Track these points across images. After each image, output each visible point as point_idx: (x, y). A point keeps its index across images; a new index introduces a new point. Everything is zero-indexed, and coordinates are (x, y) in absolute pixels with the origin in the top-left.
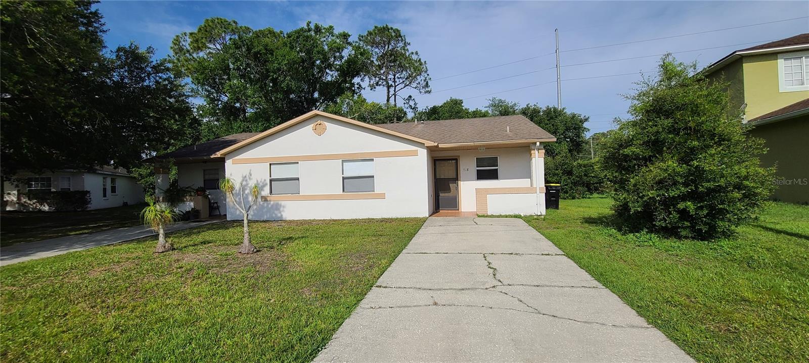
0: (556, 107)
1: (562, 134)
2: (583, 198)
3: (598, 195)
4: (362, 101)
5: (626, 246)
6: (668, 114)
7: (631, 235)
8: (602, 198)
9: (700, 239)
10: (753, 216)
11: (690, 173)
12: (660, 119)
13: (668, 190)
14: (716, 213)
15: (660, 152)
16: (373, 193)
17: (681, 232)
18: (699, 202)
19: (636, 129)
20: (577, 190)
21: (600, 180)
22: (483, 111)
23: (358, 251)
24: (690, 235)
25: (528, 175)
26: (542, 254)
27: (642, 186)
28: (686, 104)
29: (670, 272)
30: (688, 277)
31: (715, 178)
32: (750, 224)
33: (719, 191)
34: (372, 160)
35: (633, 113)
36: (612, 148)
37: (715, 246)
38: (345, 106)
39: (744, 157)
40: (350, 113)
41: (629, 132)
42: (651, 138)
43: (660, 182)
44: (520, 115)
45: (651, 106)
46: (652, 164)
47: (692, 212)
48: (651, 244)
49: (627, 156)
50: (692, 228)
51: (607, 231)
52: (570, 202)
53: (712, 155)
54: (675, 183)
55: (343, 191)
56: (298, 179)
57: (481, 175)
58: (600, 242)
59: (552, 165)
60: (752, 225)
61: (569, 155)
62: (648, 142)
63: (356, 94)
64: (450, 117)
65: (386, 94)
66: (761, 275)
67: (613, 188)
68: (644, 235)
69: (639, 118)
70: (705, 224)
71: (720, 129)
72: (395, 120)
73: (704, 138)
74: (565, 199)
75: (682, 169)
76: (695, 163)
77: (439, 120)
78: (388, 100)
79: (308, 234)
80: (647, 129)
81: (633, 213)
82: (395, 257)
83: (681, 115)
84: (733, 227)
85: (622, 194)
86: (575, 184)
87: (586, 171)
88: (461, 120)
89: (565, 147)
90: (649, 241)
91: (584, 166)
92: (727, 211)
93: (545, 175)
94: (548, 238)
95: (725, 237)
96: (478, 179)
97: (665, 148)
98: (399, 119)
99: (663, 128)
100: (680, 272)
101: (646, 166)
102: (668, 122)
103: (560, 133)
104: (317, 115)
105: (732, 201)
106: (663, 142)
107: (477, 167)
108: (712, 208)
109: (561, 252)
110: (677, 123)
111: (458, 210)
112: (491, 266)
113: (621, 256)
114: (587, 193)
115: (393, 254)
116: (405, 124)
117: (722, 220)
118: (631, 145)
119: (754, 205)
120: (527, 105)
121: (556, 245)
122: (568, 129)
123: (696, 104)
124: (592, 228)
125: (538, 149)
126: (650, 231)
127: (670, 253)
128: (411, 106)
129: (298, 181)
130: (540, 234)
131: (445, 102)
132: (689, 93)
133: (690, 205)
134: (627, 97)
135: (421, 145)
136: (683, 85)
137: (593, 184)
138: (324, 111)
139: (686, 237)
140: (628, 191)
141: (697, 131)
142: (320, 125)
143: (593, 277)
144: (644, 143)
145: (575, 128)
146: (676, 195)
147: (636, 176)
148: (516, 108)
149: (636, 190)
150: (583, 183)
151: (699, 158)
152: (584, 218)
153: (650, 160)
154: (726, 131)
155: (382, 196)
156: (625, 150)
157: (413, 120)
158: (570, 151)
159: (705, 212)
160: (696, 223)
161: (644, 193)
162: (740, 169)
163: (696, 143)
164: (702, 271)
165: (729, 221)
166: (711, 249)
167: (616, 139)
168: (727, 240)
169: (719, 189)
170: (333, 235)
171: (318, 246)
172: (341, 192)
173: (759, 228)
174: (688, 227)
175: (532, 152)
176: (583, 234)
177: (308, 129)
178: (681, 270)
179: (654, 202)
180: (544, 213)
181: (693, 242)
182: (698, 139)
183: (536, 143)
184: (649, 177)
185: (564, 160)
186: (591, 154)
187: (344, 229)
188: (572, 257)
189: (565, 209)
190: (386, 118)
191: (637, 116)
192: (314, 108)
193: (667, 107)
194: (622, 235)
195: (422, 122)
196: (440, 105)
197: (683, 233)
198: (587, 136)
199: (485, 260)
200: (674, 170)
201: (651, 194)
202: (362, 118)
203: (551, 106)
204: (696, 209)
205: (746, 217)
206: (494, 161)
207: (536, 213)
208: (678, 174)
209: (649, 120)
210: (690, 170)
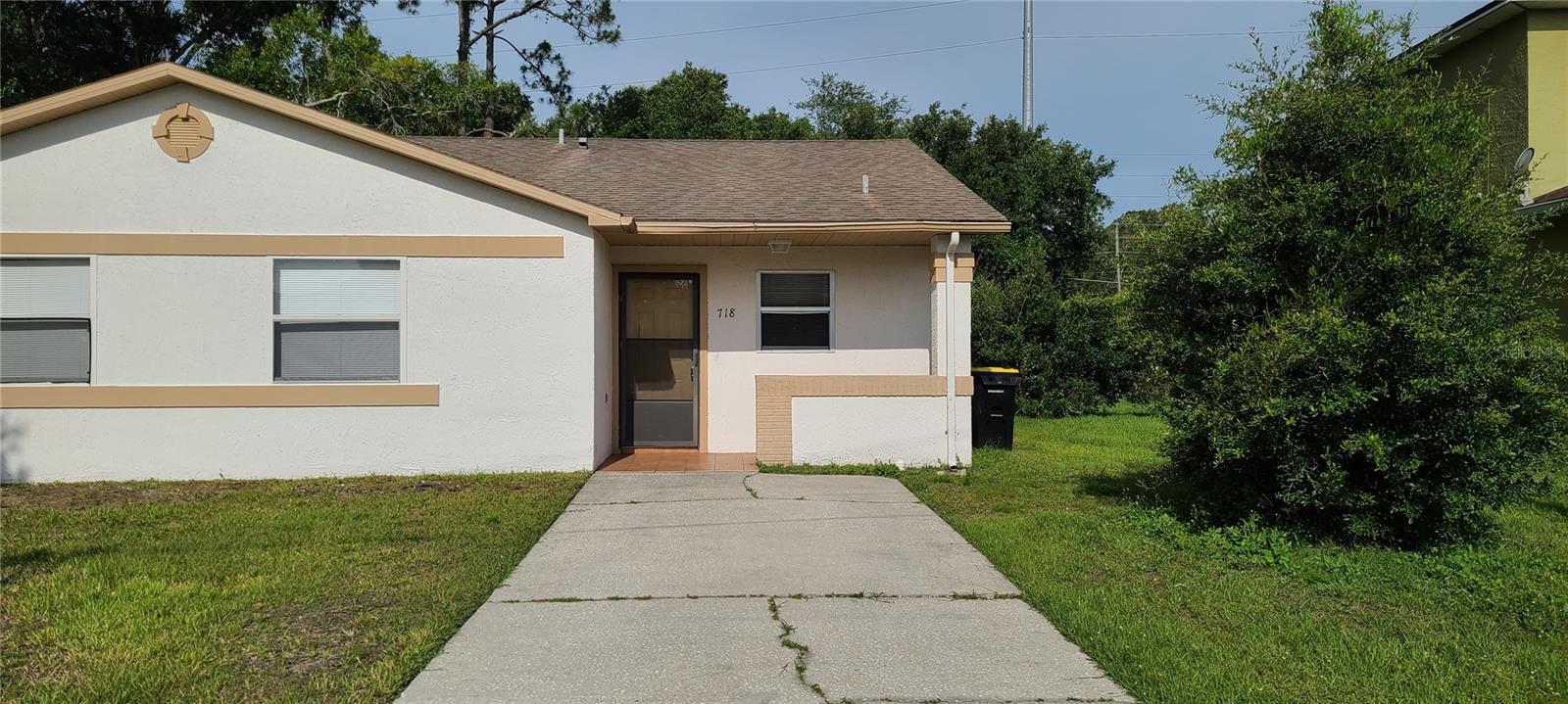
0: (1019, 121)
1: (1032, 210)
2: (1086, 413)
3: (1130, 406)
4: (364, 48)
5: (1199, 569)
6: (1326, 167)
7: (1215, 534)
8: (1141, 415)
9: (1400, 544)
10: (1538, 479)
11: (1378, 349)
12: (1304, 181)
13: (1318, 394)
14: (1443, 469)
15: (1301, 281)
16: (394, 383)
17: (1350, 522)
18: (1400, 436)
19: (1236, 207)
20: (1070, 387)
21: (1136, 357)
22: (793, 119)
23: (321, 600)
24: (1375, 534)
25: (922, 336)
26: (955, 597)
27: (1249, 382)
28: (1373, 141)
29: (1318, 649)
30: (1364, 662)
31: (1442, 364)
32: (1532, 501)
33: (1452, 404)
34: (394, 265)
35: (1230, 156)
36: (1169, 261)
37: (1438, 567)
38: (293, 60)
39: (1521, 305)
40: (315, 84)
41: (1218, 214)
42: (1277, 235)
43: (1298, 371)
44: (905, 141)
45: (1281, 138)
46: (1278, 315)
47: (1381, 466)
48: (1271, 560)
49: (1208, 288)
50: (1380, 512)
51: (1148, 520)
52: (1047, 426)
53: (1436, 298)
54: (1338, 377)
55: (277, 373)
56: (85, 324)
57: (777, 334)
58: (1127, 555)
59: (992, 307)
60: (1537, 504)
61: (1047, 276)
62: (1269, 247)
63: (343, 16)
64: (683, 133)
65: (457, 30)
66: (1551, 651)
67: (1168, 387)
68: (1249, 533)
69: (1245, 172)
70: (1417, 499)
71: (1461, 221)
72: (489, 128)
73: (1418, 242)
74: (1034, 416)
75: (1355, 334)
76: (1392, 318)
77: (645, 137)
78: (463, 54)
79: (117, 539)
80: (1267, 207)
81: (1220, 465)
82: (464, 615)
83: (1360, 170)
84: (1487, 509)
85: (1194, 407)
86: (1065, 369)
87: (1096, 329)
88: (718, 142)
89: (1036, 250)
90: (1264, 551)
91: (1091, 314)
92: (1472, 463)
93: (975, 337)
94: (976, 541)
95: (1466, 540)
96: (763, 345)
97: (1312, 271)
98: (504, 124)
99: (1309, 208)
100: (1343, 648)
101: (1261, 321)
102: (1323, 190)
103: (1025, 207)
104: (173, 85)
105: (1486, 434)
106: (1309, 250)
107: (762, 305)
108: (1432, 452)
109: (1009, 588)
110: (1349, 195)
111: (697, 448)
112: (792, 638)
113: (1184, 597)
114: (1097, 398)
115: (454, 606)
116: (519, 143)
117: (1461, 487)
118: (1222, 256)
119: (1539, 446)
120: (933, 108)
121: (997, 565)
122: (1048, 195)
123: (1399, 141)
124: (1108, 510)
125: (956, 256)
126: (1268, 522)
127: (1321, 587)
128: (547, 79)
129: (85, 331)
130: (950, 528)
131: (667, 76)
132: (1385, 106)
133: (1374, 443)
134: (1215, 107)
135: (577, 221)
136: (1371, 82)
137: (1115, 370)
138: (202, 70)
139: (1365, 540)
140: (1209, 396)
141: (1401, 222)
142: (186, 120)
143: (1100, 666)
144: (1257, 249)
145: (1070, 194)
146: (1339, 413)
147: (1234, 350)
148: (898, 115)
149: (1232, 396)
150: (1088, 367)
151: (1402, 303)
152: (1085, 478)
153: (1273, 305)
154: (1479, 227)
155: (427, 397)
156: (1205, 270)
157: (550, 131)
158: (1053, 264)
159: (1416, 464)
160: (1391, 497)
161: (1252, 405)
162: (1506, 341)
163: (1396, 258)
164: (1403, 641)
165: (1478, 490)
166: (1429, 575)
167: (1179, 236)
168: (1470, 547)
169: (1452, 398)
170: (223, 540)
171: (158, 585)
172: (267, 379)
173: (1554, 514)
174: (1368, 508)
175: (938, 262)
176: (1080, 529)
177: (137, 134)
178: (1348, 639)
179: (1281, 432)
180: (967, 459)
181: (1382, 555)
182: (1404, 246)
183: (949, 235)
184: (1269, 353)
185: (1030, 293)
186: (1114, 276)
187: (271, 515)
188: (1041, 604)
189: (1032, 448)
190: (454, 117)
191: (1240, 168)
192: (167, 53)
193: (1324, 145)
194: (1191, 532)
195: (583, 140)
196: (648, 87)
197: (1357, 527)
198: (1107, 218)
199: (776, 618)
200: (1336, 335)
201: (1272, 406)
202: (362, 111)
203: (1001, 117)
204: (1391, 456)
205: (1519, 482)
206: (817, 289)
207: (944, 461)
208: (1346, 349)
209: (1274, 182)
210: (1377, 337)
